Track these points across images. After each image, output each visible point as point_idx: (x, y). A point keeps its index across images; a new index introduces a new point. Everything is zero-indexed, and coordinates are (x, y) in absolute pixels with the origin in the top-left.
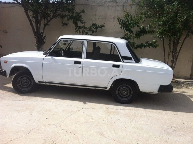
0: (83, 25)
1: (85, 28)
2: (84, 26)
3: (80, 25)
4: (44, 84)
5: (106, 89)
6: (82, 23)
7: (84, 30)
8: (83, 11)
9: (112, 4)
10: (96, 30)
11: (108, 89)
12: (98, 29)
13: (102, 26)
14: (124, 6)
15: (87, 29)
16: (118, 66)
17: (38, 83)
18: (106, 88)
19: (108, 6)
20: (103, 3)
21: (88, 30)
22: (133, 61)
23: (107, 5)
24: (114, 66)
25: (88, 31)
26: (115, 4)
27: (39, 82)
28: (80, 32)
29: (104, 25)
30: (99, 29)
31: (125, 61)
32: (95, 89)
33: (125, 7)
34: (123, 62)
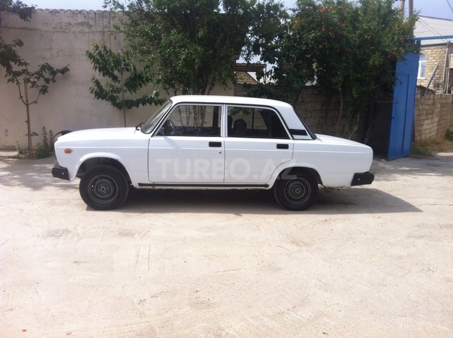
0: (24, 67)
1: (28, 73)
2: (26, 70)
3: (16, 68)
4: (151, 187)
5: (267, 188)
6: (21, 64)
7: (28, 77)
8: (20, 44)
9: (80, 28)
10: (53, 76)
11: (270, 187)
12: (56, 76)
13: (65, 71)
14: (104, 32)
15: (33, 75)
16: (285, 147)
17: (138, 187)
18: (267, 186)
19: (74, 33)
20: (64, 28)
21: (36, 77)
22: (309, 137)
23: (72, 30)
24: (280, 146)
25: (36, 80)
26: (86, 30)
27: (140, 184)
28: (17, 81)
29: (68, 68)
30: (59, 75)
31: (295, 137)
32: (247, 189)
33: (106, 34)
34: (294, 139)
